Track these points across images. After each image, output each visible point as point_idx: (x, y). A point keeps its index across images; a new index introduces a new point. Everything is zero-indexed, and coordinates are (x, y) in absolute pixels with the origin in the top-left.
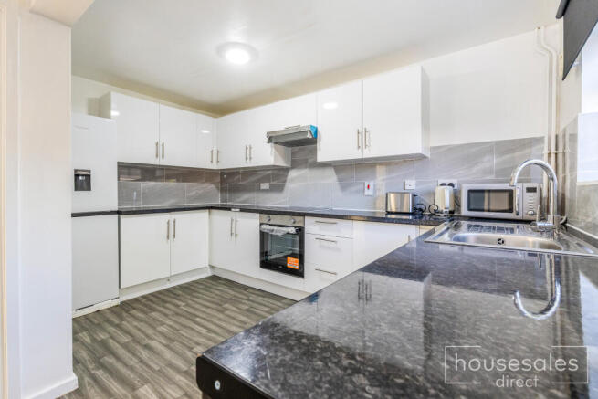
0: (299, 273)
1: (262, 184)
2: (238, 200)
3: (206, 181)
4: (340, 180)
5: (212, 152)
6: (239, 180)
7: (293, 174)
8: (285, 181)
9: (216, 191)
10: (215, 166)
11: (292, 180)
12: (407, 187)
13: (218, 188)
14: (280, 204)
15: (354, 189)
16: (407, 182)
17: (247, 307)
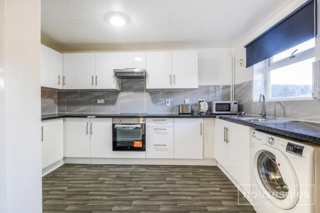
0: (142, 149)
1: (98, 100)
2: (77, 110)
3: (48, 98)
4: (152, 99)
5: (59, 77)
6: (77, 97)
7: (122, 95)
8: (117, 99)
9: (54, 105)
10: (60, 87)
11: (122, 98)
12: (186, 102)
13: (56, 102)
14: (113, 112)
15: (160, 103)
16: (186, 100)
17: (116, 176)
